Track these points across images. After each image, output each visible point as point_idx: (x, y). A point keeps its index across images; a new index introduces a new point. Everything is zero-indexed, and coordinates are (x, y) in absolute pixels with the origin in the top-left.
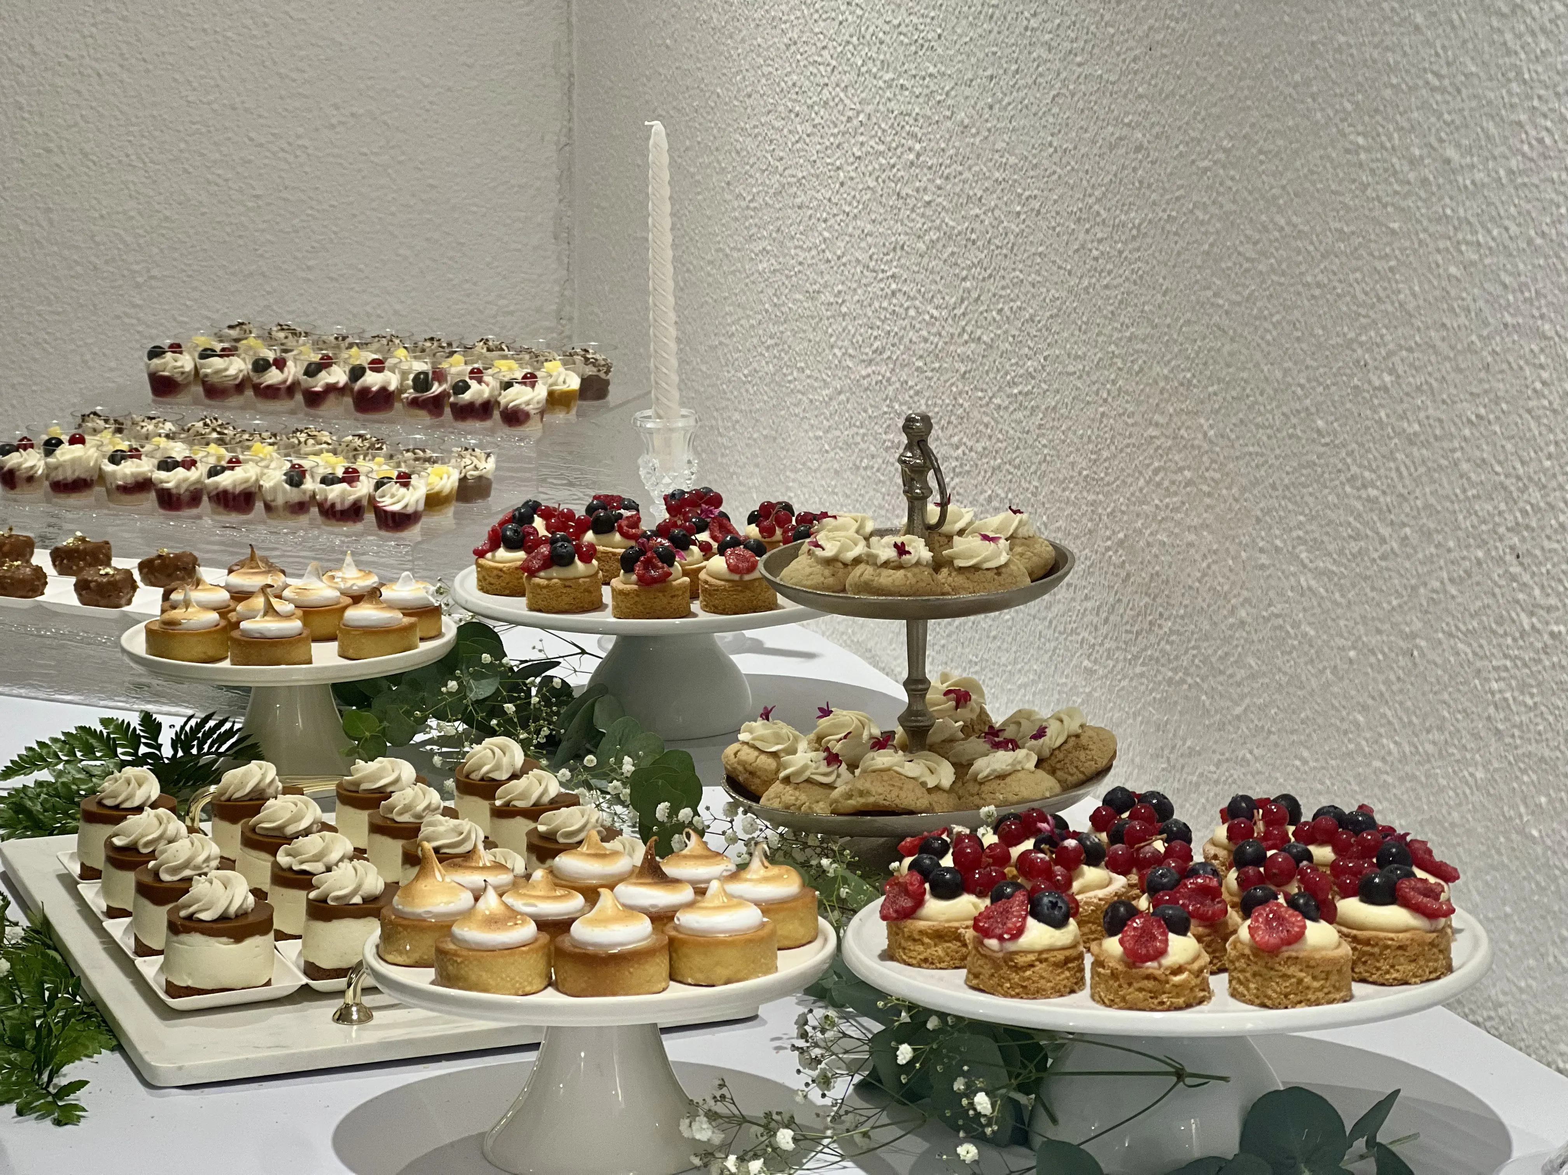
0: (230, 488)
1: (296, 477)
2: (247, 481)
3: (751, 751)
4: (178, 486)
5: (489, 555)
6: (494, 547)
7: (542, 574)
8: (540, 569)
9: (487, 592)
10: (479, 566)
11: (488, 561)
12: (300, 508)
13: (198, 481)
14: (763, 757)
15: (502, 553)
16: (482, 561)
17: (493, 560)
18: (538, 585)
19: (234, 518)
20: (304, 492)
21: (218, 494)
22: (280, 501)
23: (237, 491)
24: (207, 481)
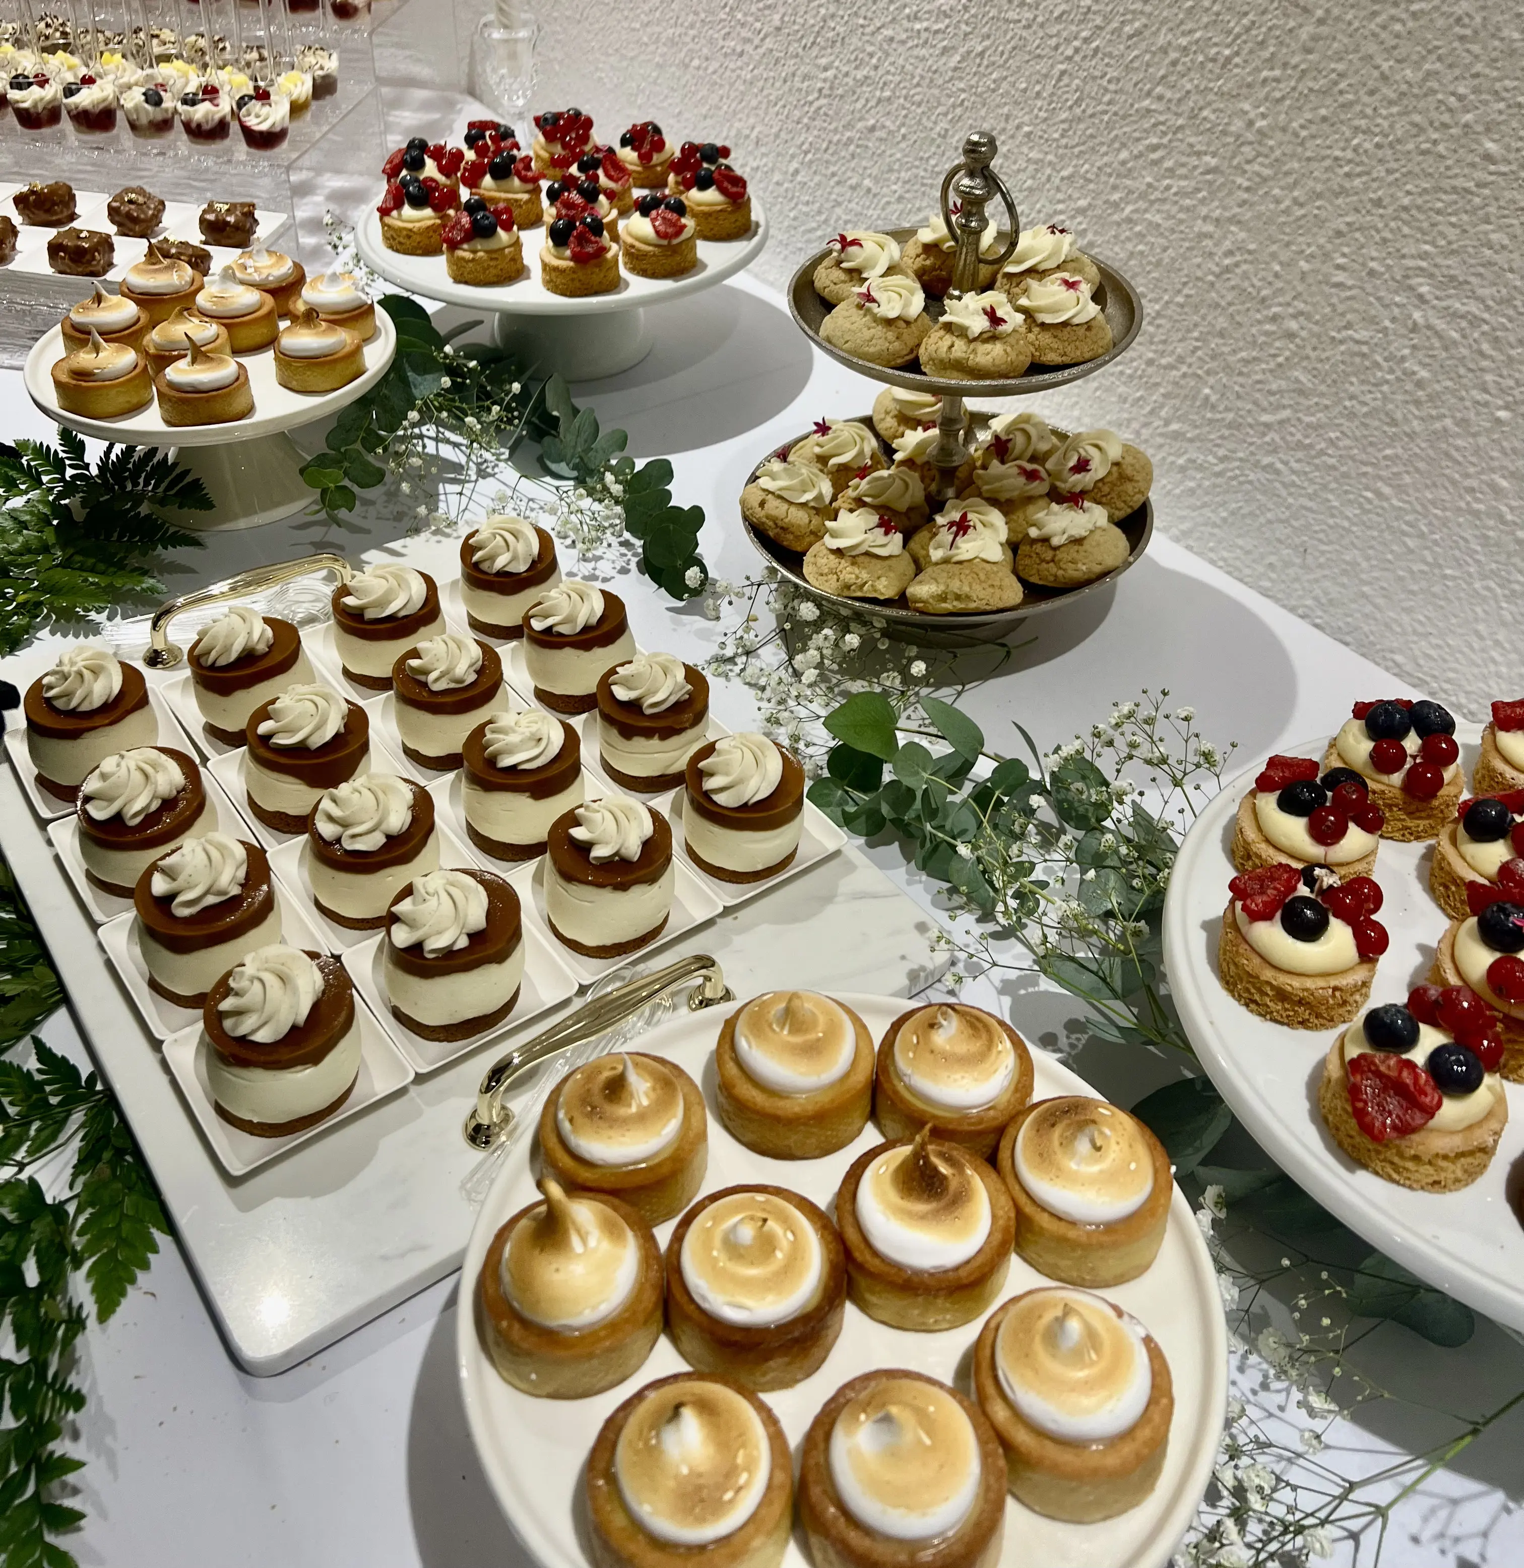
0: (90, 107)
1: (153, 98)
2: (104, 100)
3: (777, 502)
4: (35, 105)
5: (394, 213)
6: (398, 206)
7: (465, 246)
8: (463, 241)
9: (397, 251)
10: (384, 225)
11: (393, 219)
12: (163, 126)
13: (54, 99)
14: (793, 509)
15: (407, 211)
16: (387, 220)
17: (400, 218)
18: (463, 259)
19: (99, 137)
20: (166, 110)
21: (79, 114)
22: (144, 121)
23: (97, 110)
24: (65, 101)
